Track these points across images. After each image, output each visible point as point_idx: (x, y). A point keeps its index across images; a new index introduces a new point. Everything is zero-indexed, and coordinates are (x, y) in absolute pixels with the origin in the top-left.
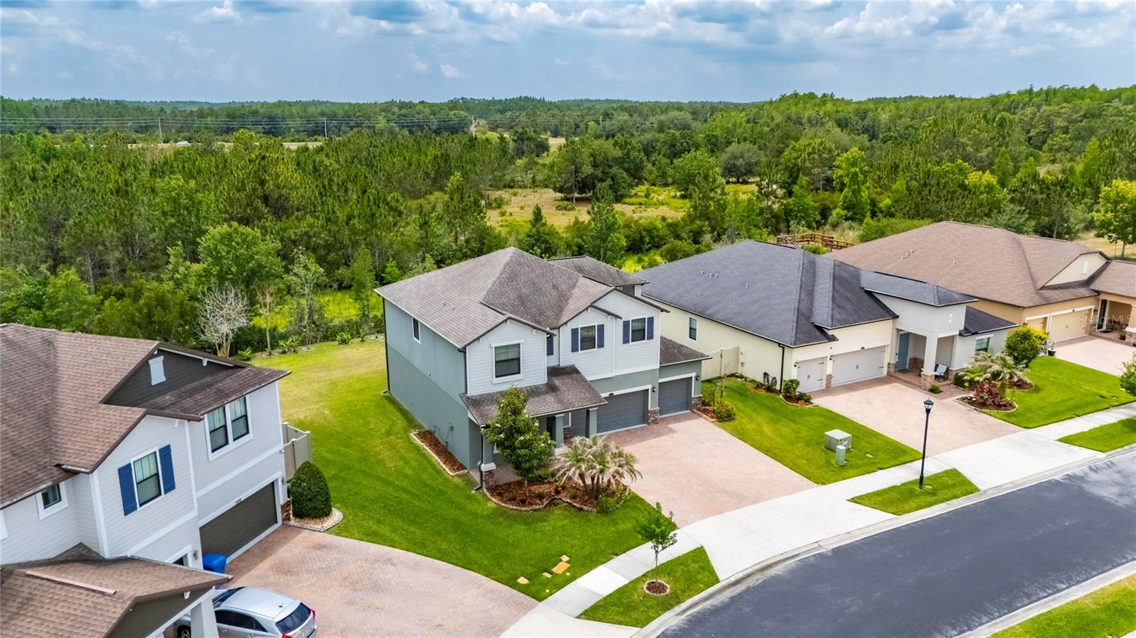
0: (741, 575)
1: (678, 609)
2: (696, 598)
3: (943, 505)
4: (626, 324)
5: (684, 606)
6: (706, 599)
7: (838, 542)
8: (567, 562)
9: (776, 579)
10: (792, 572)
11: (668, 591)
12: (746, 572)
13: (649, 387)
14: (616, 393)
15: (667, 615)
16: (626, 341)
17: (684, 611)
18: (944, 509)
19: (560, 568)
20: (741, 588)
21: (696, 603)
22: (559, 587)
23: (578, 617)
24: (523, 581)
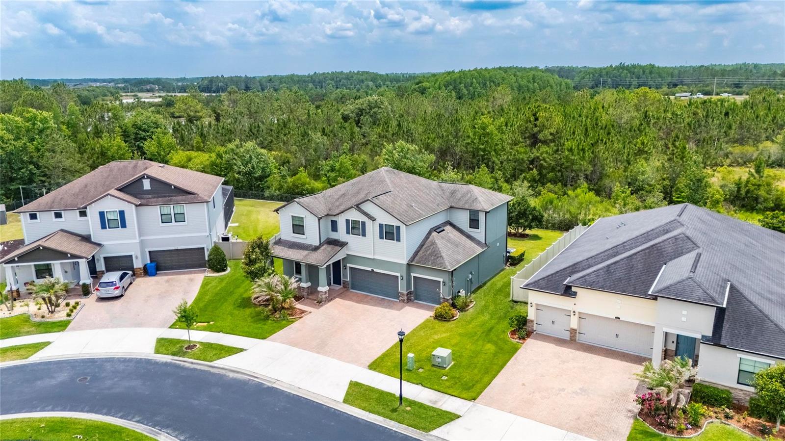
4: (381, 226)
13: (398, 275)
14: (375, 270)
16: (381, 237)
19: (201, 324)
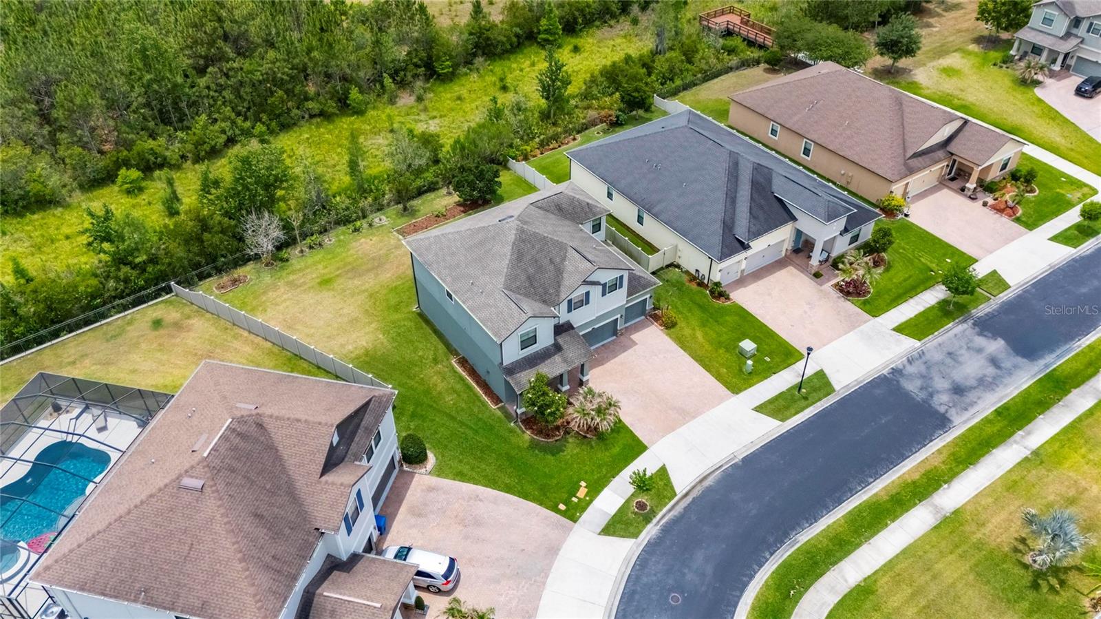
0: (688, 488)
1: (655, 521)
2: (665, 510)
3: (811, 408)
4: (604, 285)
5: (658, 517)
6: (670, 511)
7: (746, 451)
8: (586, 487)
9: (709, 490)
10: (719, 482)
11: (648, 508)
12: (692, 485)
13: (619, 315)
14: (596, 327)
15: (650, 526)
16: (604, 295)
17: (659, 522)
18: (812, 412)
19: (582, 493)
20: (689, 499)
21: (665, 515)
22: (584, 509)
23: (599, 534)
24: (562, 507)
